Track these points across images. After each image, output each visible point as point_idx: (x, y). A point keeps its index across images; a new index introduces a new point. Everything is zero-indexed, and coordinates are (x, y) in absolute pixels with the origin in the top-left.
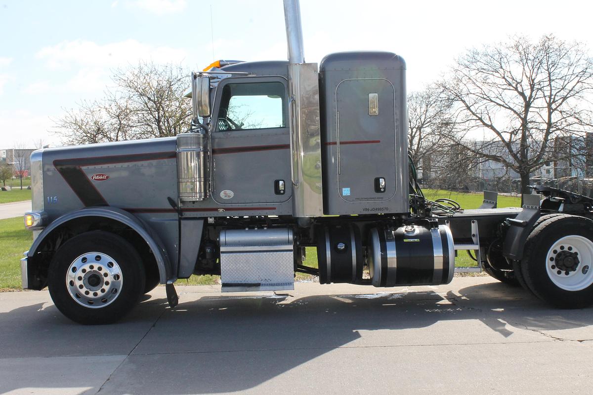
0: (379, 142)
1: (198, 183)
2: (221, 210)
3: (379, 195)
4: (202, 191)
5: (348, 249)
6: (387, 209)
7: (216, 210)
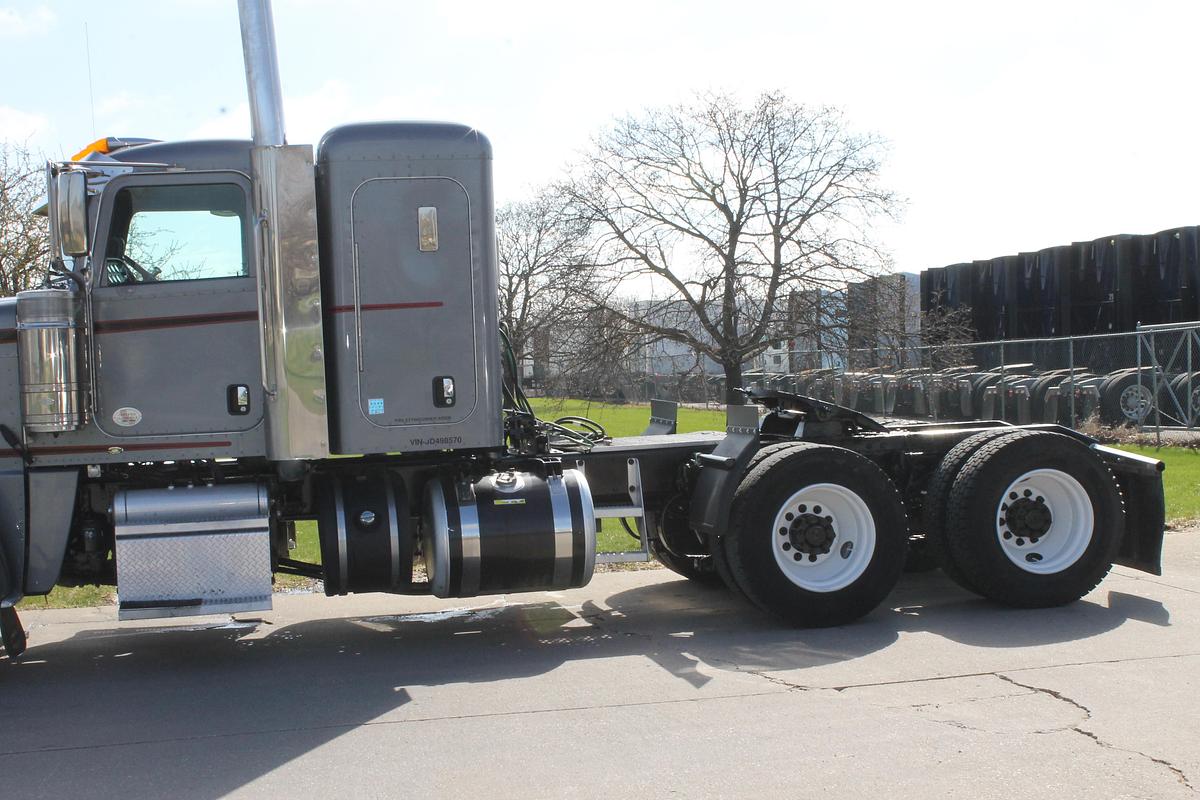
0: (440, 304)
1: (64, 394)
2: (115, 450)
3: (444, 411)
4: (74, 410)
5: (382, 522)
6: (459, 440)
7: (105, 449)
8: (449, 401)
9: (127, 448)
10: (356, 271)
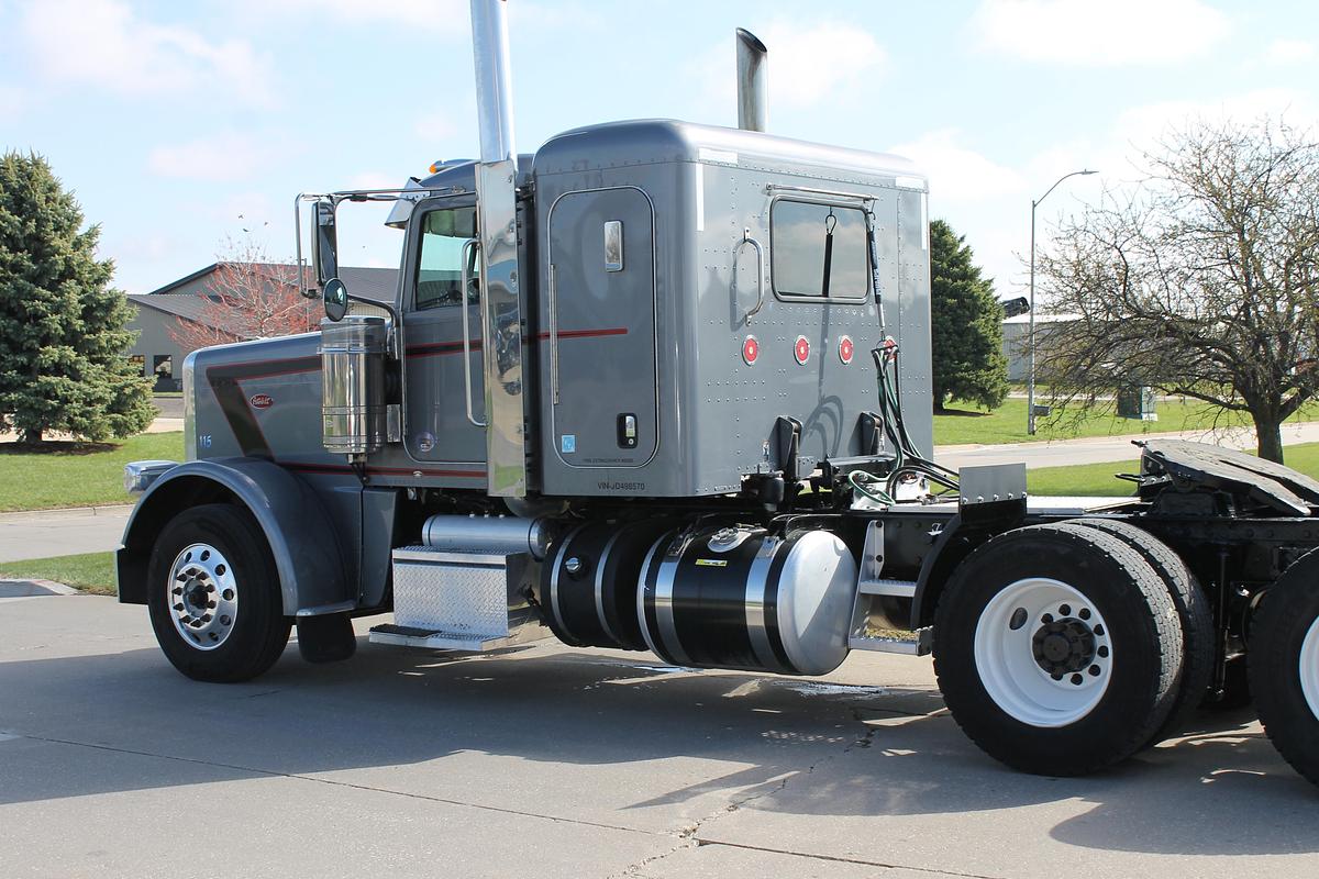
0: (624, 331)
1: (353, 417)
2: (418, 474)
3: (626, 453)
4: (363, 432)
5: (588, 570)
6: (642, 486)
7: (410, 472)
8: (631, 442)
9: (425, 472)
10: (551, 286)
